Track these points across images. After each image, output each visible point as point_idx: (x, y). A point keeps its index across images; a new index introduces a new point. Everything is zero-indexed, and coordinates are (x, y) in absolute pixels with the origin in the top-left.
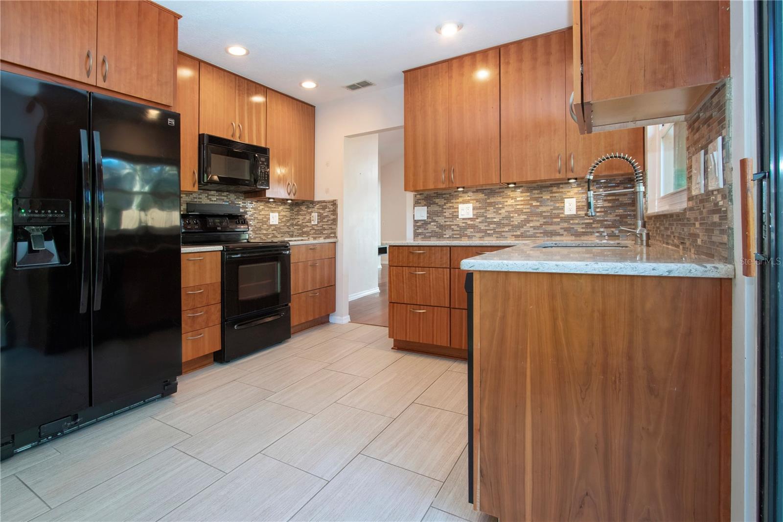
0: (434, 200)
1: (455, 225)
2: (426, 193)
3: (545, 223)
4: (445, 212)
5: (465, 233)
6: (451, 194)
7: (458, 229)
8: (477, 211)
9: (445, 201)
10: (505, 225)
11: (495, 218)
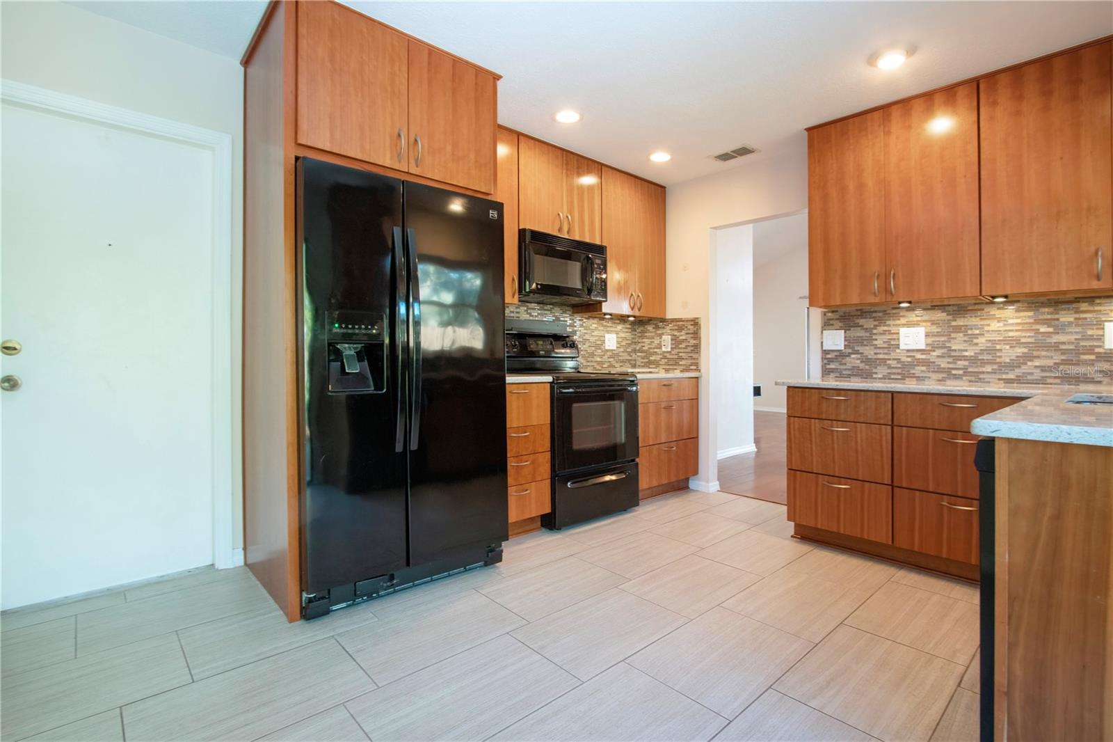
0: (857, 321)
1: (894, 359)
2: (843, 309)
3: (1064, 362)
4: (876, 340)
5: (912, 372)
6: (885, 311)
7: (899, 366)
8: (933, 339)
9: (876, 323)
10: (984, 363)
11: (966, 350)
